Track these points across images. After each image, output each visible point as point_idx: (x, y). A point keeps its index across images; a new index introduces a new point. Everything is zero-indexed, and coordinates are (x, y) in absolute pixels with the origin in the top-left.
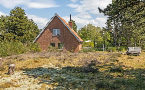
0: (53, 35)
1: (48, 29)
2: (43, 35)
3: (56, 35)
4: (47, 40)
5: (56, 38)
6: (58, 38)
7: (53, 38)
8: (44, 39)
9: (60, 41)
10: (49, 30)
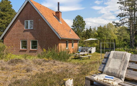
0: (25, 29)
1: (19, 21)
2: (13, 29)
3: (29, 28)
4: (18, 35)
5: (28, 33)
6: (31, 33)
7: (25, 33)
8: (14, 34)
9: (34, 37)
10: (21, 21)
